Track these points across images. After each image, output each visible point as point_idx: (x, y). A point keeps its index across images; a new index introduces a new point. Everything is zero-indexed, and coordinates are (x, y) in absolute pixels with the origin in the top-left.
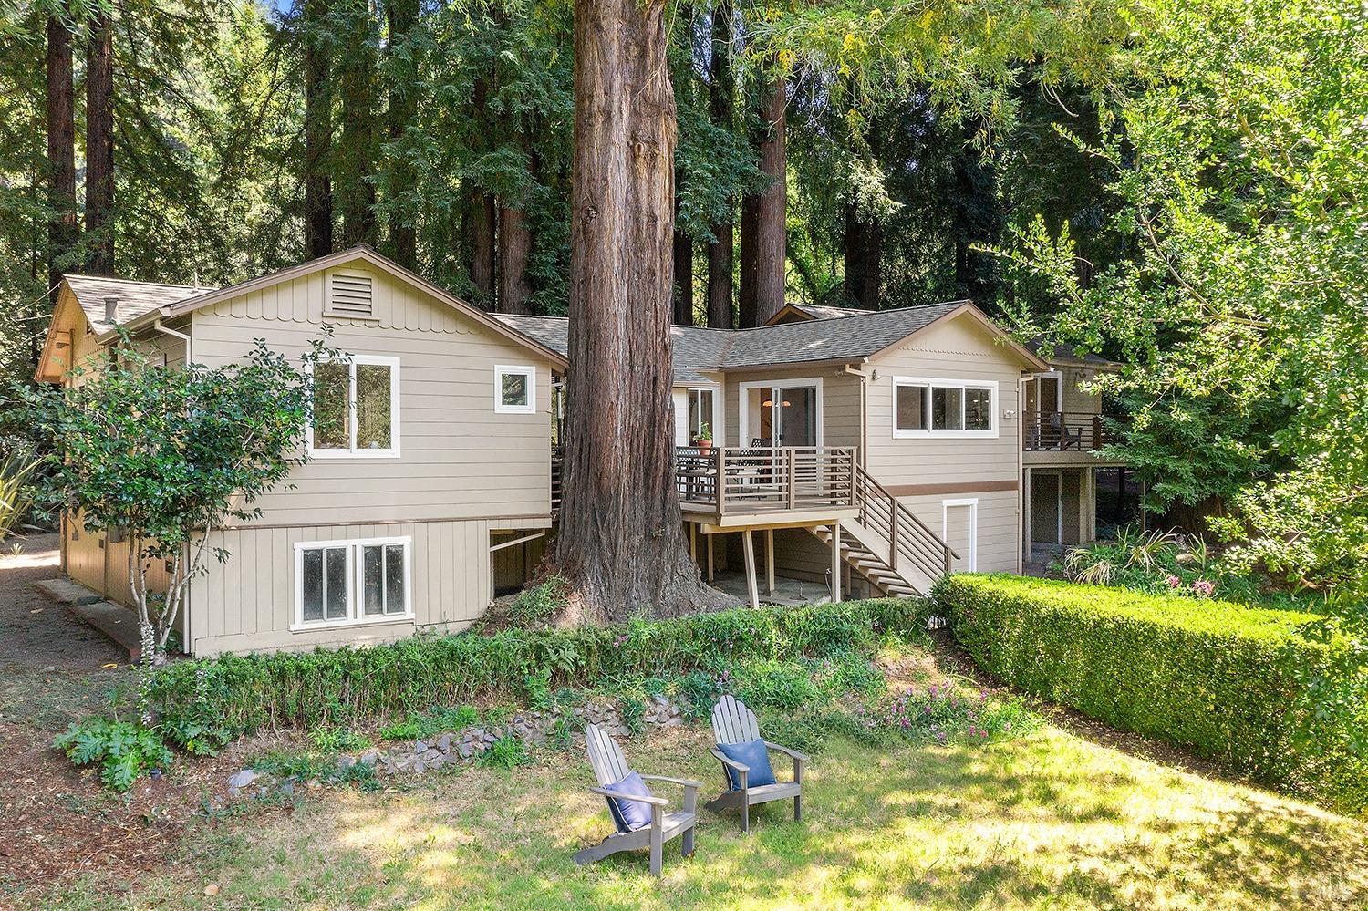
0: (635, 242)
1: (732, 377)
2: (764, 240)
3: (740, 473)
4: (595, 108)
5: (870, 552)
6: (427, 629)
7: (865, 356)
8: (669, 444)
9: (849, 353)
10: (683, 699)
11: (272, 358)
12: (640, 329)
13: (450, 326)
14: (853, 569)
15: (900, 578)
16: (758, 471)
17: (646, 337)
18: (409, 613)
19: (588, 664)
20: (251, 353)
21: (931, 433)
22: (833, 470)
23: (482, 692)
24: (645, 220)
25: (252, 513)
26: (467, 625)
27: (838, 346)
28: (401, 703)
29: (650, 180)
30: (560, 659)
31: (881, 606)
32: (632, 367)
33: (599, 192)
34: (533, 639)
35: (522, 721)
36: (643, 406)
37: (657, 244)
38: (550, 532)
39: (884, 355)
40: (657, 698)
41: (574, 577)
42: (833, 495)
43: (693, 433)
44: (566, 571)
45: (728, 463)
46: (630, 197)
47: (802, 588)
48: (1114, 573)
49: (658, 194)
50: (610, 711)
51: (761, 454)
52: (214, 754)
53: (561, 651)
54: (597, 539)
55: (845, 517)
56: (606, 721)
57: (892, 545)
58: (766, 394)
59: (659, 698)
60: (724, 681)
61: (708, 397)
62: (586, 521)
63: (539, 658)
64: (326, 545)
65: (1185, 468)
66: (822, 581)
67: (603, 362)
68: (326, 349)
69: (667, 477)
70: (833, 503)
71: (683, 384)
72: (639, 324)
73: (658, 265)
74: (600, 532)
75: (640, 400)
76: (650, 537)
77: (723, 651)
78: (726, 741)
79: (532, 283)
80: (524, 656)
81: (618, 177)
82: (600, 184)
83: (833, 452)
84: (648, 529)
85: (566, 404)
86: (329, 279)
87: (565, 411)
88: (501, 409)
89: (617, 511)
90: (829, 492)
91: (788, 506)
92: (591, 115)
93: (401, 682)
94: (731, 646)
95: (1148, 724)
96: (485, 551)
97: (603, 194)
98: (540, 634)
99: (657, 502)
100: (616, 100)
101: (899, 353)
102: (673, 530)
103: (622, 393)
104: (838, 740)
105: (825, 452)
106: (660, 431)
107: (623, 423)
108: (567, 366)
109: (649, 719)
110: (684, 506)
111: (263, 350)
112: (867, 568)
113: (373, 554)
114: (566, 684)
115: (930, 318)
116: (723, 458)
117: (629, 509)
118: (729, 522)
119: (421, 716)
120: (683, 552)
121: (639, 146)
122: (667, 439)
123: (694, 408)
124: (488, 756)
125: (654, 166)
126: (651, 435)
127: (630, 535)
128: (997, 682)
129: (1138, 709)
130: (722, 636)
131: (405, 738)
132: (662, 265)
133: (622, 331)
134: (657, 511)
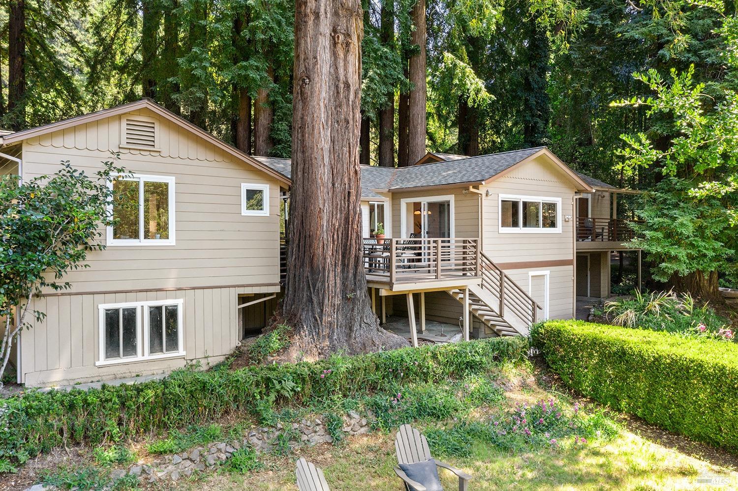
0: (336, 101)
1: (396, 195)
2: (413, 115)
3: (403, 255)
4: (309, 11)
5: (486, 306)
6: (194, 362)
7: (483, 180)
8: (359, 237)
9: (472, 179)
10: (369, 413)
11: (76, 174)
12: (339, 159)
13: (210, 156)
14: (474, 316)
15: (505, 322)
16: (415, 254)
17: (343, 165)
18: (181, 351)
19: (303, 389)
20: (60, 171)
21: (521, 230)
22: (464, 253)
23: (227, 412)
24: (342, 86)
25: (63, 285)
26: (222, 359)
27: (464, 175)
28: (165, 424)
29: (345, 60)
30: (282, 388)
31: (498, 343)
32: (333, 185)
33: (311, 67)
34: (265, 373)
35: (254, 435)
36: (341, 210)
37: (351, 103)
38: (280, 295)
39: (493, 181)
40: (352, 414)
41: (295, 326)
42: (464, 270)
43: (372, 231)
44: (290, 321)
45: (397, 249)
46: (332, 71)
47: (443, 328)
48: (637, 317)
49: (351, 69)
50: (318, 425)
51: (415, 242)
52: (15, 470)
53: (283, 382)
54: (310, 300)
55: (472, 284)
56: (315, 432)
57: (501, 301)
58: (417, 206)
59: (353, 413)
60: (398, 400)
61: (381, 208)
62: (303, 289)
63: (267, 387)
64: (122, 305)
65: (682, 253)
66: (458, 325)
67: (314, 181)
68: (115, 168)
69: (357, 258)
70: (464, 275)
71: (367, 199)
72: (338, 156)
73: (351, 117)
74: (313, 295)
75: (339, 207)
76: (345, 298)
77: (396, 377)
78: (406, 462)
79: (273, 141)
80: (257, 385)
81: (324, 56)
82: (311, 62)
83: (464, 242)
84: (344, 292)
85: (290, 209)
86: (124, 123)
87: (290, 214)
88: (245, 212)
89: (324, 281)
90: (462, 267)
91: (437, 277)
92: (306, 15)
93: (165, 408)
94: (402, 374)
95: (696, 430)
96: (235, 307)
97: (314, 68)
98: (270, 369)
99: (351, 275)
100: (322, 5)
101: (502, 179)
102: (361, 294)
103: (327, 202)
104: (480, 446)
105: (456, 242)
106: (352, 228)
107: (328, 222)
108: (290, 184)
109: (346, 429)
110: (368, 277)
111: (69, 169)
112: (483, 315)
113: (156, 312)
114: (288, 405)
115: (522, 157)
116: (394, 246)
117: (333, 280)
118: (398, 288)
119: (180, 433)
120: (368, 308)
121: (338, 37)
122: (357, 233)
123: (373, 213)
124: (228, 464)
125: (348, 51)
126: (346, 230)
127: (332, 297)
128: (577, 395)
129: (687, 420)
130: (396, 367)
131: (165, 452)
132: (353, 116)
133: (326, 160)
134: (351, 281)
